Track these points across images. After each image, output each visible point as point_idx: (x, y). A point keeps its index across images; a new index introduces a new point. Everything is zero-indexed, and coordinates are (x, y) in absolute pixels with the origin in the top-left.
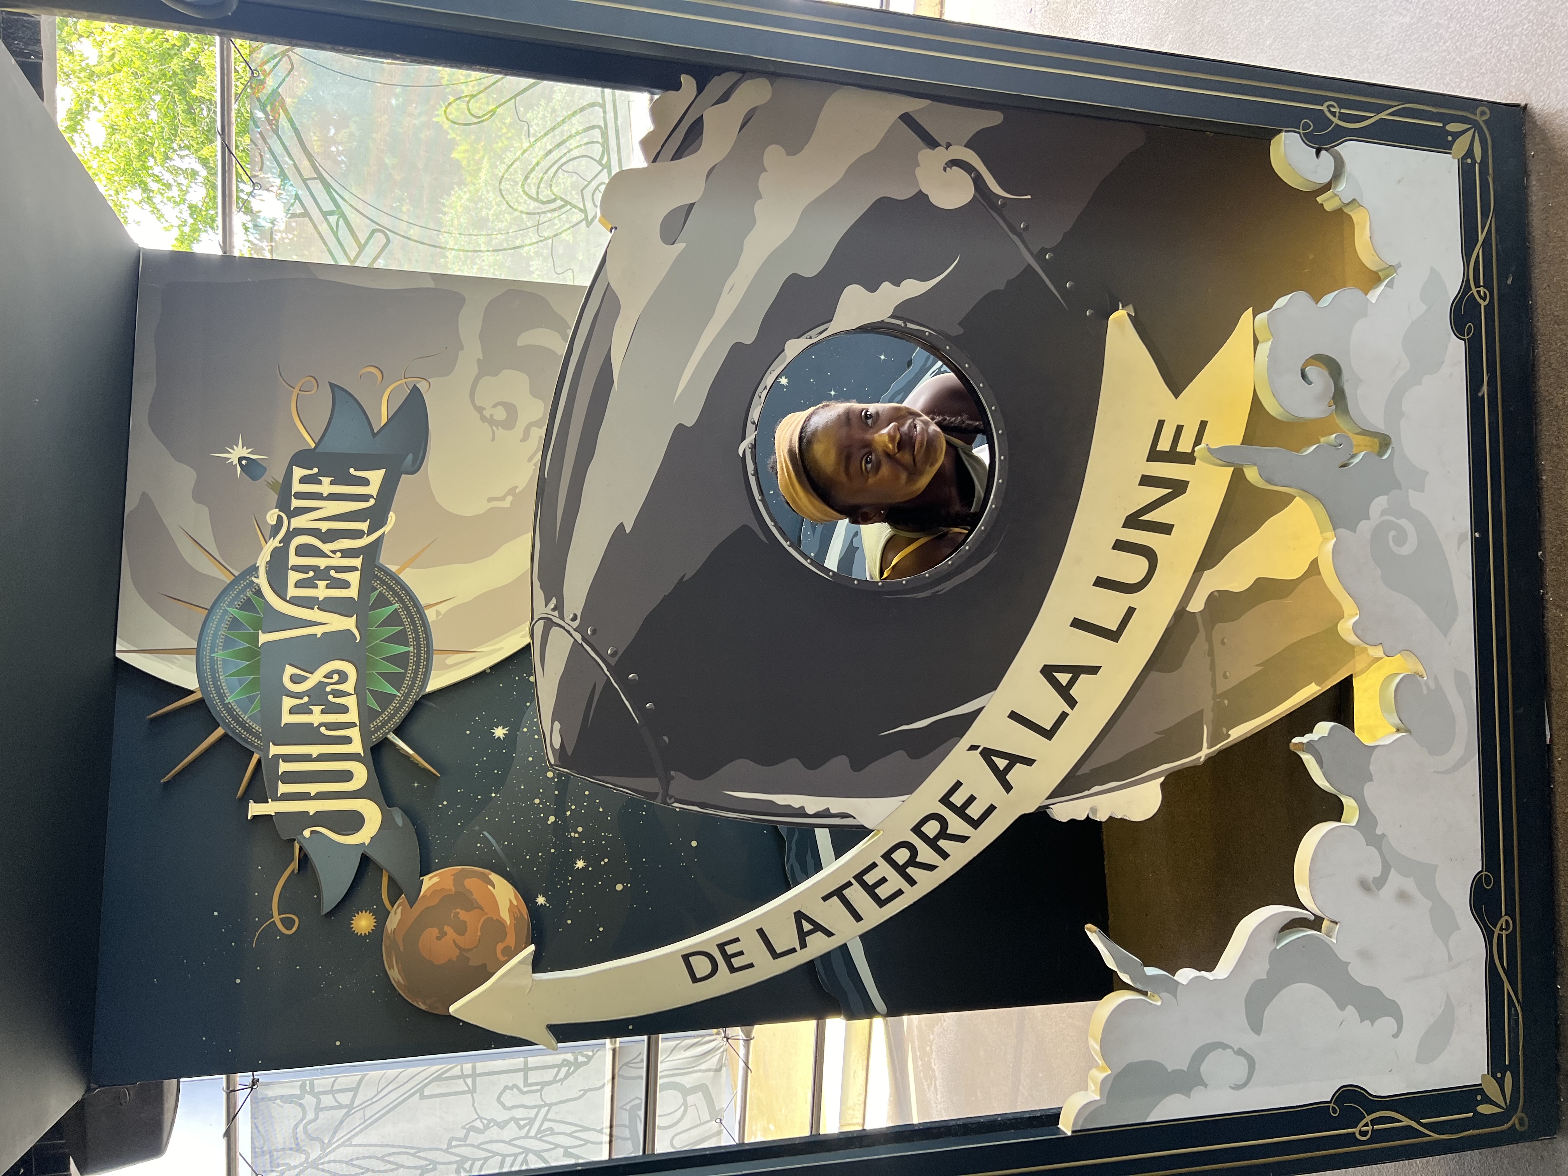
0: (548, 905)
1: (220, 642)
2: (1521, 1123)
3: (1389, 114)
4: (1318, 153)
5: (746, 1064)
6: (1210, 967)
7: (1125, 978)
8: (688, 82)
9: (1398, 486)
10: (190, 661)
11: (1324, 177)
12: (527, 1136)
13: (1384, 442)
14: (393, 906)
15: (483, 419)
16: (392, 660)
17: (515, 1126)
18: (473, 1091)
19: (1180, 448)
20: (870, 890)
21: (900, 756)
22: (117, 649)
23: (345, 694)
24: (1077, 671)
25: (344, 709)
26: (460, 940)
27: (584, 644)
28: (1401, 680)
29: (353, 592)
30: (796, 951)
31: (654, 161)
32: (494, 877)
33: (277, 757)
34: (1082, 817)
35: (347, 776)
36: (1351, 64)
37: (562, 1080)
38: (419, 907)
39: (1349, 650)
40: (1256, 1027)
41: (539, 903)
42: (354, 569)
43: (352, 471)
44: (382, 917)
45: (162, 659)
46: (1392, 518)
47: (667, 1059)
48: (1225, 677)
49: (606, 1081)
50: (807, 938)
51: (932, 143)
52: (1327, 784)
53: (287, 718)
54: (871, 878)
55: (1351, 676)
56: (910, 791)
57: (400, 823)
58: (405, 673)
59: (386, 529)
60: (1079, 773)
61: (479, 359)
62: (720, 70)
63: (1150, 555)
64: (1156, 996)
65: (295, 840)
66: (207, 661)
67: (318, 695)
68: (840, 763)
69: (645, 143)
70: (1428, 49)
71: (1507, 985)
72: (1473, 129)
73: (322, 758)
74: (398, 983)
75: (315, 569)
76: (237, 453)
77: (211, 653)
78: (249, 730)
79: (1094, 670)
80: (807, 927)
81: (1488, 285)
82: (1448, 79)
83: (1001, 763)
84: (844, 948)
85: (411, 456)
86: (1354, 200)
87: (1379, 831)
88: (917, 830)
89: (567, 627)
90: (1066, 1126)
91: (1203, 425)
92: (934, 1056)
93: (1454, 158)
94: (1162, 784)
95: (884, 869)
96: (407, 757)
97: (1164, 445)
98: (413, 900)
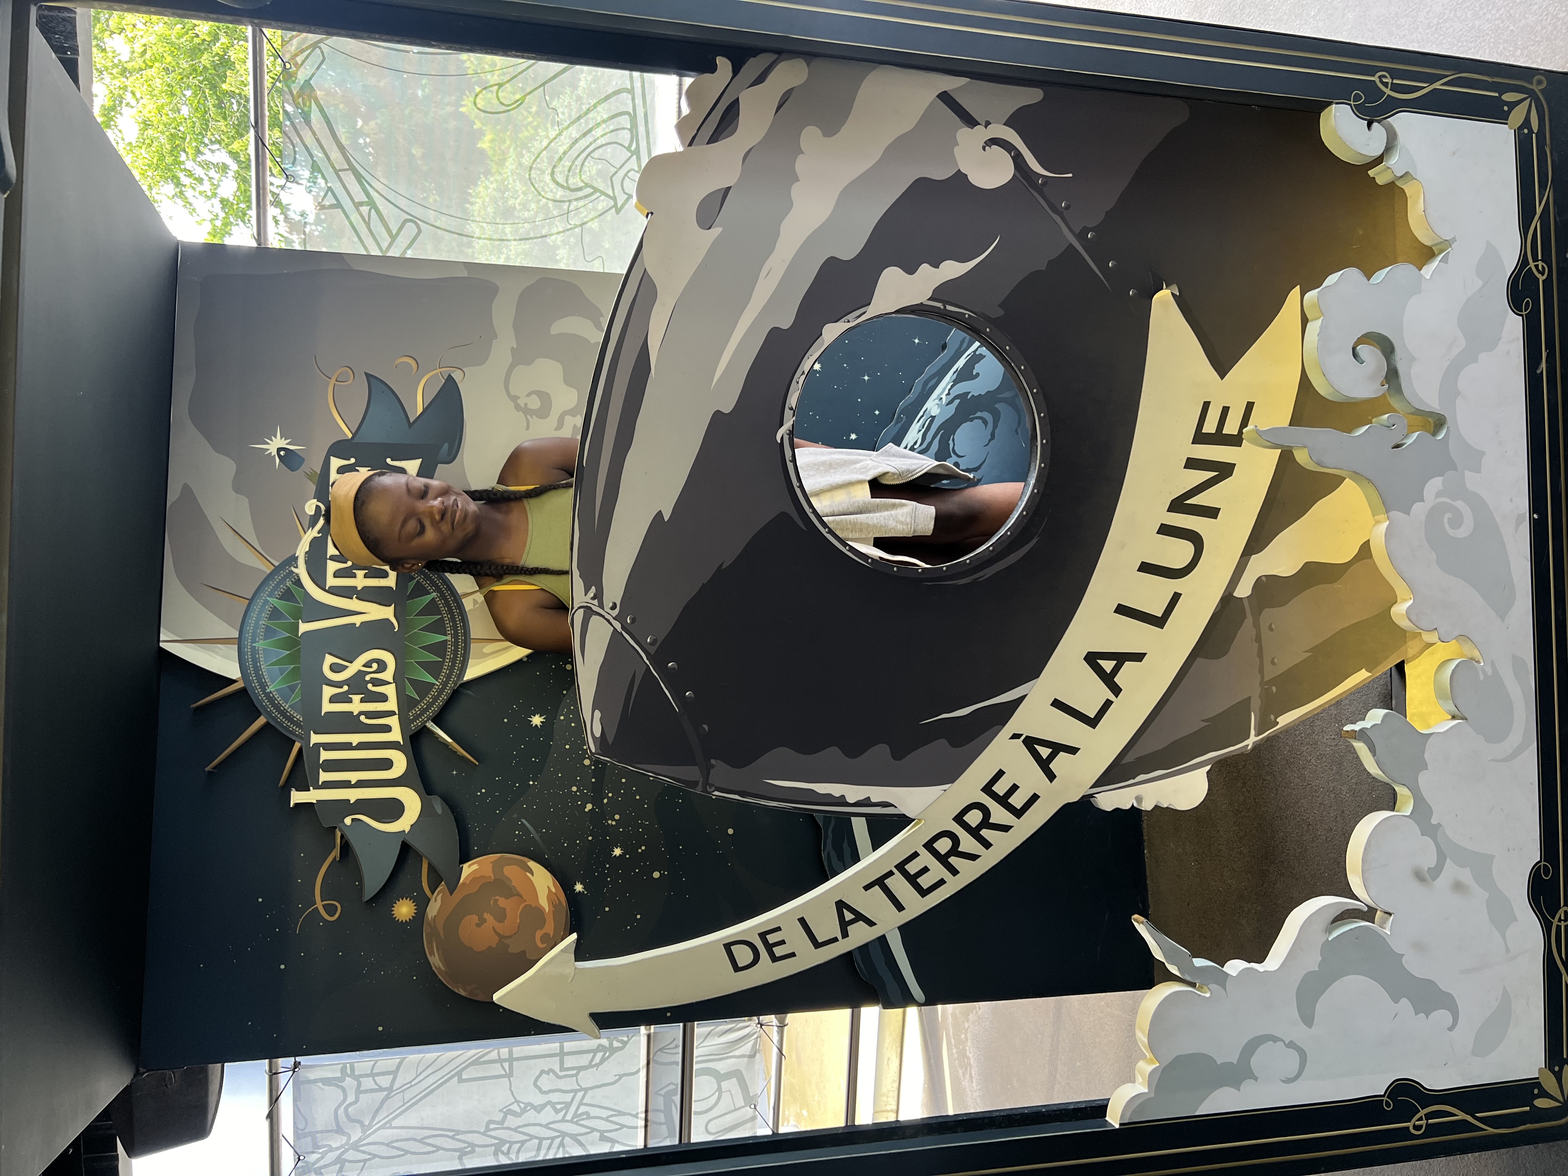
0: (586, 892)
1: (261, 632)
3: (1443, 84)
4: (1369, 125)
5: (780, 1050)
6: (1261, 959)
7: (1173, 969)
8: (723, 64)
9: (1454, 467)
10: (233, 650)
11: (1376, 150)
12: (563, 1120)
13: (1439, 422)
14: (433, 894)
15: (518, 408)
16: (430, 648)
17: (551, 1109)
18: (509, 1075)
19: (1226, 431)
20: (912, 879)
21: (942, 744)
22: (161, 639)
23: (385, 683)
24: (1121, 658)
25: (383, 698)
26: (499, 927)
27: (624, 633)
28: (1457, 666)
29: (390, 582)
30: (838, 940)
31: (690, 144)
32: (532, 864)
33: (318, 745)
34: (1128, 807)
35: (387, 764)
36: (1400, 34)
37: (597, 1065)
38: (459, 894)
39: (1400, 635)
40: (1308, 1019)
41: (577, 891)
43: (389, 460)
44: (422, 904)
45: (202, 648)
46: (1448, 501)
47: (702, 1045)
48: (1273, 663)
49: (641, 1066)
50: (849, 928)
51: (971, 122)
52: (1380, 773)
53: (327, 707)
54: (912, 868)
55: (1403, 662)
56: (952, 780)
57: (440, 811)
58: (443, 662)
60: (1124, 761)
61: (512, 348)
62: (755, 52)
63: (1195, 539)
64: (1205, 987)
65: (336, 827)
66: (248, 650)
67: (357, 684)
68: (881, 751)
69: (682, 126)
70: (1480, 17)
72: (1529, 99)
73: (362, 746)
74: (439, 969)
76: (275, 444)
77: (252, 643)
78: (290, 719)
79: (1138, 657)
80: (848, 916)
81: (1546, 259)
82: (1501, 47)
83: (1045, 752)
84: (883, 939)
85: (446, 446)
86: (1407, 173)
87: (1434, 821)
88: (959, 819)
89: (607, 616)
90: (1114, 1119)
91: (1250, 406)
92: (969, 1043)
93: (1511, 129)
94: (1208, 773)
95: (926, 859)
96: (446, 745)
97: (1210, 427)
98: (452, 887)
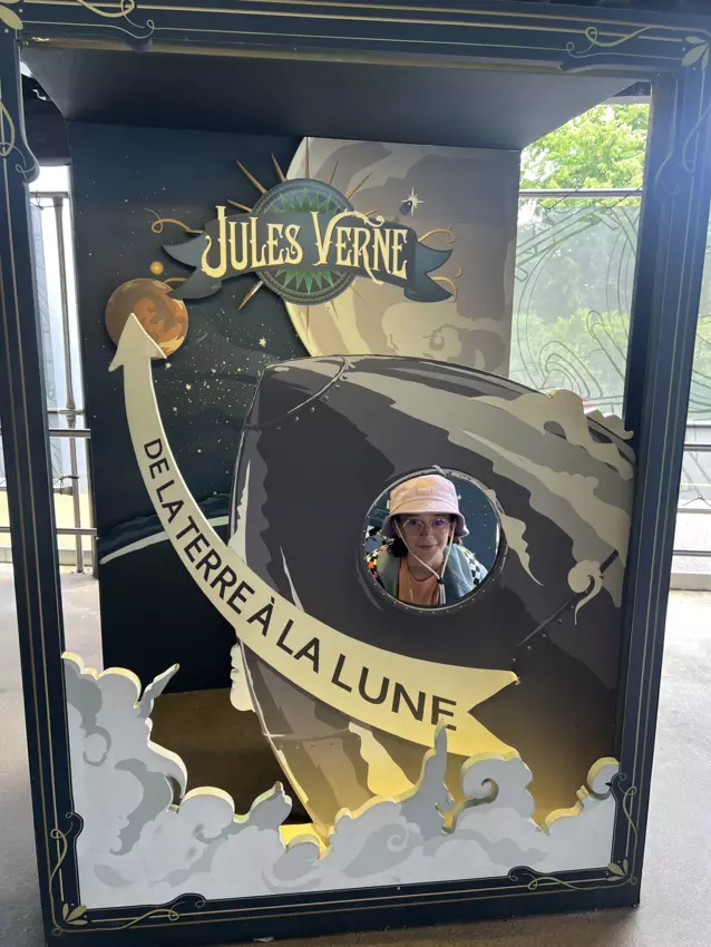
0: (165, 370)
2: (57, 932)
3: (630, 823)
6: (152, 739)
8: (629, 435)
10: (302, 176)
13: (449, 831)
14: (167, 284)
15: (435, 332)
19: (441, 716)
20: (194, 543)
21: (269, 559)
22: (308, 137)
23: (284, 259)
24: (315, 659)
25: (276, 257)
27: (331, 383)
29: (340, 262)
30: (161, 502)
31: (588, 418)
32: (183, 338)
33: (250, 221)
34: (233, 665)
35: (239, 259)
38: (167, 298)
41: (167, 365)
42: (352, 262)
44: (161, 278)
45: (303, 161)
48: (313, 746)
50: (168, 508)
51: (603, 569)
53: (271, 227)
54: (201, 543)
55: (313, 822)
56: (248, 565)
59: (375, 280)
61: (467, 329)
63: (381, 699)
67: (283, 243)
68: (265, 525)
69: (597, 413)
71: (138, 919)
72: (625, 875)
73: (249, 246)
74: (124, 287)
75: (353, 241)
76: (414, 200)
78: (265, 206)
79: (316, 669)
80: (174, 508)
81: (539, 889)
83: (264, 617)
84: (162, 529)
88: (227, 569)
89: (340, 374)
91: (454, 728)
93: (609, 865)
94: (251, 711)
95: (206, 550)
96: (249, 291)
97: (442, 706)
98: (170, 295)
